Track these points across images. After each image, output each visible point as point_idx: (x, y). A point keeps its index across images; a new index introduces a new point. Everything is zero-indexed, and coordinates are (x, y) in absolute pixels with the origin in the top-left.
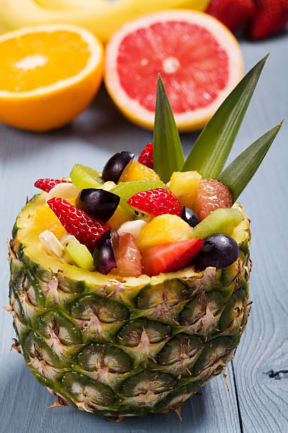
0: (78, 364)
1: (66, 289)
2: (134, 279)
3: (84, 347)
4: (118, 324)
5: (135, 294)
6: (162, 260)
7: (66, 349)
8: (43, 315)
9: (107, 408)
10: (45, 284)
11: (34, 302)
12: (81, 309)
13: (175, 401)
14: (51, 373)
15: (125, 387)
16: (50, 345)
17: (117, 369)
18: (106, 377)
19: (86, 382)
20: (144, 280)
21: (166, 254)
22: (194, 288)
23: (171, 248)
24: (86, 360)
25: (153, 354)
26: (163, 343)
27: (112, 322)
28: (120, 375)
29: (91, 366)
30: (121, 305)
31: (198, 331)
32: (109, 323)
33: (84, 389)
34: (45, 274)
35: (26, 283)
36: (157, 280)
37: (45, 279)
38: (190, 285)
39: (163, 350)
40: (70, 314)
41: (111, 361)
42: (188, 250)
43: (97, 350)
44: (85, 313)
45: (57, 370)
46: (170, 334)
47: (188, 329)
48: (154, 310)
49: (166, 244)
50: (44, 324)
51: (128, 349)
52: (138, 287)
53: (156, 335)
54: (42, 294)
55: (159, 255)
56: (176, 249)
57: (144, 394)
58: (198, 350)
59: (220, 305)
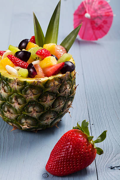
0: (24, 111)
1: (20, 84)
2: (43, 78)
3: (27, 105)
4: (39, 95)
5: (45, 83)
6: (51, 71)
7: (20, 106)
8: (11, 95)
9: (34, 127)
10: (11, 84)
11: (7, 91)
12: (26, 91)
13: (56, 122)
14: (13, 117)
15: (41, 117)
16: (14, 106)
17: (39, 111)
18: (35, 115)
19: (27, 117)
20: (46, 79)
21: (52, 69)
22: (63, 80)
23: (53, 67)
24: (27, 109)
25: (51, 104)
26: (54, 100)
27: (37, 94)
28: (40, 113)
29: (29, 111)
30: (40, 88)
31: (64, 95)
32: (36, 94)
33: (26, 121)
34: (11, 81)
35: (3, 85)
36: (51, 78)
37: (12, 82)
38: (62, 79)
39: (54, 102)
40: (22, 93)
41: (37, 109)
42: (60, 67)
43: (32, 105)
44: (27, 92)
45: (16, 115)
46: (56, 96)
47: (62, 94)
48: (51, 88)
49: (51, 66)
50: (12, 99)
51: (42, 103)
52: (45, 81)
53: (52, 97)
54: (10, 88)
55: (49, 70)
56: (55, 67)
57: (47, 119)
58: (64, 102)
59: (70, 85)
